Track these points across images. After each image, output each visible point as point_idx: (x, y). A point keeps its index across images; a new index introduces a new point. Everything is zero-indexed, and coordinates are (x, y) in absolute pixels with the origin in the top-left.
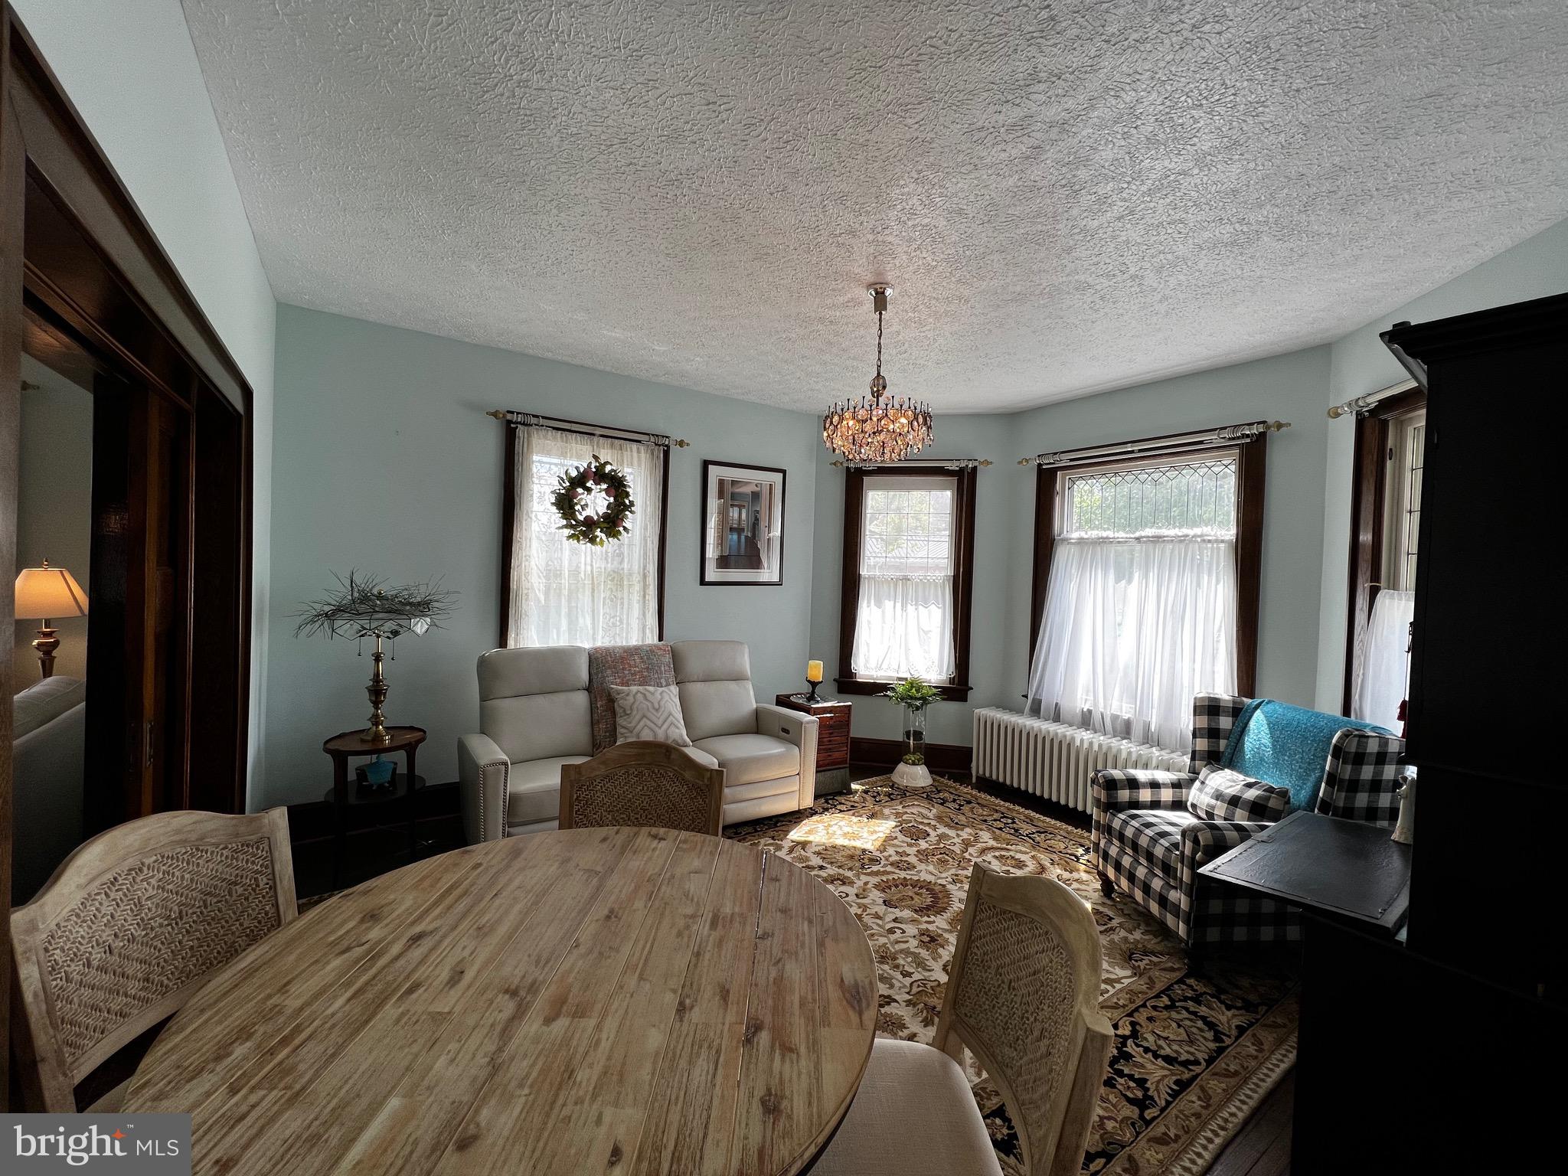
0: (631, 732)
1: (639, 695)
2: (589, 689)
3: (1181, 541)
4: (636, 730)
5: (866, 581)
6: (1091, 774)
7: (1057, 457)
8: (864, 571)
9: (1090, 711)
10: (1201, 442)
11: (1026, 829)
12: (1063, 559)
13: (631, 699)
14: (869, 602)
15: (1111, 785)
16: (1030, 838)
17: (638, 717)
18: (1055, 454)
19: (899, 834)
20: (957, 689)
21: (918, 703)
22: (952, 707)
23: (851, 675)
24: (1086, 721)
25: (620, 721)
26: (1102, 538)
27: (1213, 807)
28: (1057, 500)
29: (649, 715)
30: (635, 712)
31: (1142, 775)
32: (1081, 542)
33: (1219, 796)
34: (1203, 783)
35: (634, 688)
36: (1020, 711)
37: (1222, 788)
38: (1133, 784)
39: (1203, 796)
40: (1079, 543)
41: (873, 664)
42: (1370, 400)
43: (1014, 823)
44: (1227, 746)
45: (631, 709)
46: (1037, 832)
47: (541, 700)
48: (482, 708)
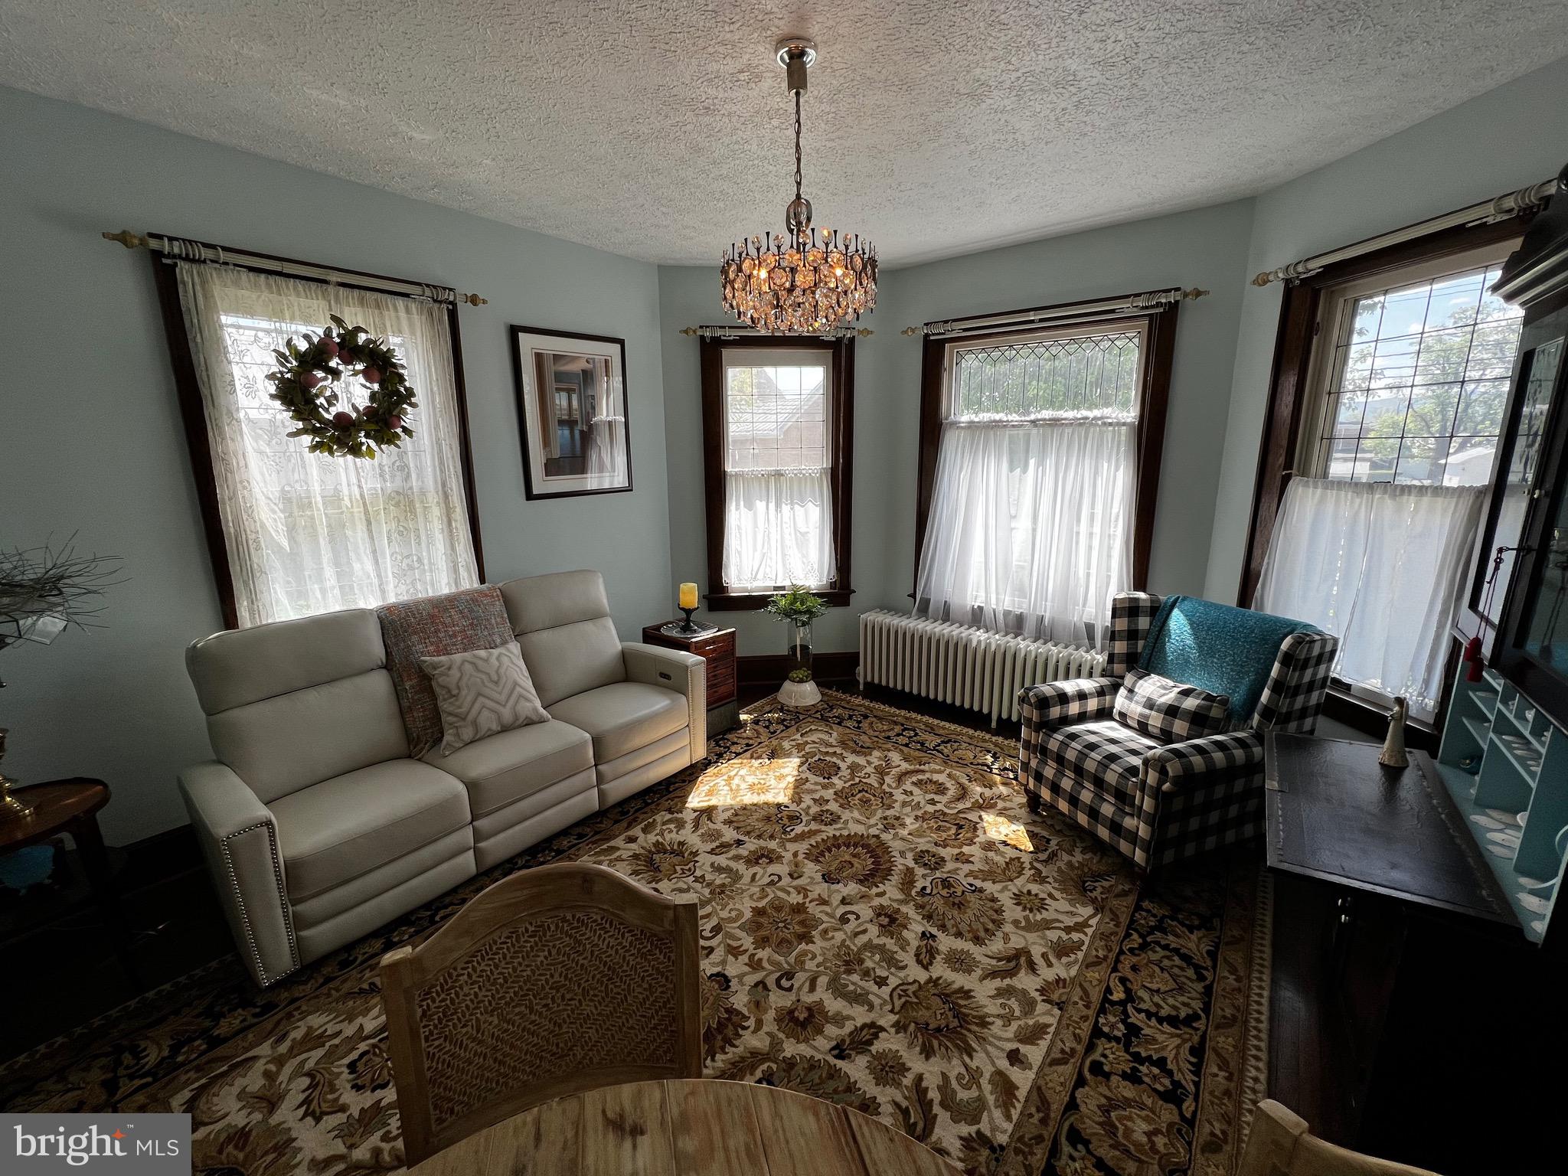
0: (464, 719)
1: (466, 664)
2: (388, 666)
3: (1081, 425)
4: (470, 717)
5: (733, 479)
6: (1019, 692)
7: (948, 327)
8: (729, 468)
9: (981, 608)
10: (1113, 311)
11: (932, 741)
12: (952, 446)
13: (455, 673)
14: (738, 508)
15: (1043, 703)
16: (938, 751)
17: (469, 699)
18: (946, 322)
19: (808, 775)
20: (839, 593)
21: (805, 618)
22: (835, 613)
23: (724, 589)
24: (977, 617)
25: (445, 706)
26: (995, 421)
27: (1147, 717)
28: (945, 376)
29: (487, 691)
30: (464, 693)
31: (1069, 687)
32: (971, 425)
33: (1150, 704)
34: (1131, 691)
35: (458, 657)
36: (905, 613)
37: (1154, 697)
38: (1063, 698)
39: (1133, 706)
40: (969, 427)
41: (747, 574)
42: (1312, 265)
43: (916, 735)
44: (1144, 647)
45: (459, 688)
46: (943, 742)
47: (312, 696)
48: (210, 726)
